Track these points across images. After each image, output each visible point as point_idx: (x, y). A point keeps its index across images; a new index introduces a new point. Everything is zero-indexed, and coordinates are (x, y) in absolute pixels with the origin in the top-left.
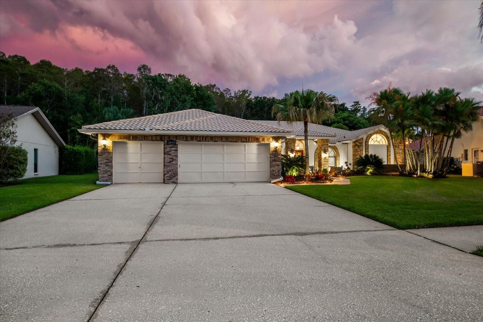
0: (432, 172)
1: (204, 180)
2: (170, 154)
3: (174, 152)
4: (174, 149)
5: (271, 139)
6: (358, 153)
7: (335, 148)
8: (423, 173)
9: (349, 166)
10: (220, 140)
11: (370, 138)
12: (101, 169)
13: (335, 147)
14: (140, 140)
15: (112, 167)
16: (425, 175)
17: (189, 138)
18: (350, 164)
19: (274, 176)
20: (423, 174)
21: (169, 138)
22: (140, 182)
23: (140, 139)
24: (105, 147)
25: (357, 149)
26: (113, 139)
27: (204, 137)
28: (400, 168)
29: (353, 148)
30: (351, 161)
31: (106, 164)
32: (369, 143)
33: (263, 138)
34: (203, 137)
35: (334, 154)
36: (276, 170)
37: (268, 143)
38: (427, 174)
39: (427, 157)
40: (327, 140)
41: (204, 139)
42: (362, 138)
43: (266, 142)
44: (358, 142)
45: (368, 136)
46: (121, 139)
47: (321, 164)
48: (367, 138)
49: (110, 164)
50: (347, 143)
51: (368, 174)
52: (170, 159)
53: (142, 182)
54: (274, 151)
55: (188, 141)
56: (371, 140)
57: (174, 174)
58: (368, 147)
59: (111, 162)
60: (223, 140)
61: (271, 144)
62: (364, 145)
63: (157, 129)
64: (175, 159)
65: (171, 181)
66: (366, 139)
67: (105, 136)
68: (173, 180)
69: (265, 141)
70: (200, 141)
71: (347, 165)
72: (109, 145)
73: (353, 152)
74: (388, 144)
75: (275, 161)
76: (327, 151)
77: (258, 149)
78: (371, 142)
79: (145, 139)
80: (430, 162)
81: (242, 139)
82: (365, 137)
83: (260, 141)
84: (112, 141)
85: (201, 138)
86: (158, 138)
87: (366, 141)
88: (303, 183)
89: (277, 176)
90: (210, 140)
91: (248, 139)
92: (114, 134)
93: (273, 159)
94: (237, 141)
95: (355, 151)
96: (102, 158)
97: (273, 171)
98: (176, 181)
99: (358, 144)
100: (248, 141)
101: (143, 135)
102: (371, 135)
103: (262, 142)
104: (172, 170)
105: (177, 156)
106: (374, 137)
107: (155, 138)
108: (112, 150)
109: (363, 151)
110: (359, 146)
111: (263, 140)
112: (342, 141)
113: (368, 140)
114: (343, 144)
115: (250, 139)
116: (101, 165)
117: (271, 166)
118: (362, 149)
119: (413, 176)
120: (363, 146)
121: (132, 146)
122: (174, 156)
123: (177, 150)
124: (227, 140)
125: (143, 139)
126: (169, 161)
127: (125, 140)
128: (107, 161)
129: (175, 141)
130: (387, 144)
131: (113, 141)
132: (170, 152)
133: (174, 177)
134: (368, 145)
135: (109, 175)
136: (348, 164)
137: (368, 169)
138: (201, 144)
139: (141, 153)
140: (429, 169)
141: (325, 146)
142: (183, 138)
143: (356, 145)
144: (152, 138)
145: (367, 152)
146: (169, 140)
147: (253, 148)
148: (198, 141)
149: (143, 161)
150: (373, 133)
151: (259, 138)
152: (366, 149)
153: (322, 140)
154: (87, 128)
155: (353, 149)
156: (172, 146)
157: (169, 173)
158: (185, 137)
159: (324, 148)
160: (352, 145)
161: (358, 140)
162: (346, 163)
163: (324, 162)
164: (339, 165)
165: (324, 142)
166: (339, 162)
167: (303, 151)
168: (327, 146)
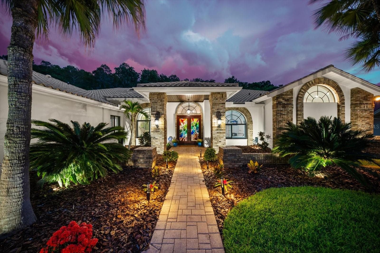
6: (283, 117)
7: (245, 111)
9: (266, 140)
11: (305, 92)
13: (245, 109)
18: (268, 137)
25: (281, 111)
29: (273, 109)
30: (270, 132)
32: (304, 101)
35: (244, 120)
42: (291, 92)
44: (283, 99)
45: (302, 88)
48: (300, 91)
50: (262, 103)
56: (306, 95)
58: (303, 107)
62: (294, 103)
66: (299, 94)
71: (262, 139)
73: (274, 116)
74: (340, 101)
76: (223, 115)
78: (307, 99)
82: (296, 89)
87: (298, 97)
95: (277, 114)
99: (283, 102)
102: (307, 86)
106: (313, 89)
109: (292, 113)
110: (284, 106)
113: (302, 95)
114: (255, 103)
118: (290, 111)
120: (292, 105)
130: (337, 100)
134: (302, 103)
136: (264, 137)
141: (220, 107)
143: (279, 103)
145: (300, 115)
150: (312, 83)
152: (297, 111)
153: (212, 94)
155: (273, 111)
159: (217, 109)
160: (272, 105)
161: (282, 95)
162: (261, 134)
163: (217, 134)
164: (252, 136)
165: (217, 99)
166: (252, 131)
167: (200, 116)
168: (222, 106)
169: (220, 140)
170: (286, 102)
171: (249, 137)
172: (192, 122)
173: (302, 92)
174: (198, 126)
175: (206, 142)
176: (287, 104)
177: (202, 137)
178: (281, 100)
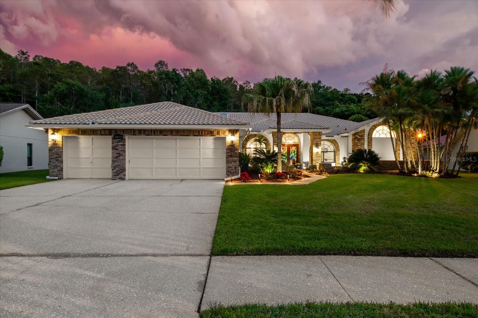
0: (438, 171)
1: (155, 177)
2: (117, 149)
3: (121, 146)
4: (121, 143)
5: (227, 133)
6: (358, 147)
7: (334, 142)
8: (426, 171)
10: (170, 133)
11: (374, 130)
12: (51, 164)
13: (334, 140)
14: (89, 135)
15: (62, 162)
16: (429, 174)
17: (137, 132)
19: (231, 173)
20: (426, 173)
21: (116, 132)
22: (91, 177)
23: (89, 133)
24: (55, 142)
25: (357, 143)
26: (63, 133)
27: (153, 131)
28: (399, 165)
29: (352, 141)
31: (56, 159)
32: (373, 136)
33: (217, 131)
34: (151, 130)
35: (333, 148)
36: (233, 167)
37: (223, 136)
38: (431, 172)
39: (433, 152)
40: (320, 132)
41: (153, 133)
42: (364, 131)
43: (222, 135)
44: (359, 135)
45: (371, 128)
46: (70, 133)
47: (313, 159)
48: (370, 130)
49: (60, 159)
50: (347, 136)
51: (361, 172)
52: (117, 154)
53: (93, 177)
54: (231, 146)
55: (135, 135)
56: (375, 132)
57: (121, 169)
58: (372, 140)
59: (61, 156)
60: (173, 134)
61: (227, 137)
62: (366, 138)
63: (100, 123)
64: (122, 154)
65: (119, 177)
66: (369, 132)
67: (55, 131)
68: (121, 176)
69: (220, 134)
70: (148, 135)
72: (59, 140)
73: (353, 146)
74: (397, 137)
75: (231, 156)
76: (320, 146)
77: (214, 143)
78: (375, 135)
79: (93, 133)
80: (436, 158)
81: (194, 132)
82: (367, 129)
83: (215, 134)
84: (61, 136)
85: (150, 131)
86: (107, 132)
87: (369, 134)
88: (257, 182)
89: (233, 173)
90: (159, 134)
91: (200, 132)
92: (64, 128)
93: (230, 154)
94: (189, 134)
96: (52, 152)
97: (229, 167)
98: (123, 177)
99: (359, 137)
100: (201, 134)
101: (92, 129)
102: (375, 127)
103: (217, 136)
104: (119, 165)
105: (124, 151)
106: (380, 128)
107: (104, 133)
108: (61, 144)
109: (364, 145)
111: (218, 133)
112: (341, 134)
113: (371, 132)
114: (342, 137)
115: (203, 133)
116: (52, 160)
117: (228, 162)
118: (363, 143)
119: (413, 175)
120: (364, 139)
121: (84, 141)
122: (122, 151)
123: (125, 145)
124: (178, 133)
125: (92, 133)
126: (116, 156)
127: (74, 135)
128: (57, 156)
129: (122, 135)
131: (63, 136)
132: (117, 146)
133: (122, 172)
134: (371, 138)
135: (59, 170)
136: (346, 160)
137: (361, 166)
138: (152, 139)
139: (92, 148)
140: (434, 167)
141: (318, 140)
142: (131, 132)
143: (356, 138)
144: (101, 132)
145: (370, 146)
146: (116, 134)
147: (208, 142)
148: (146, 135)
149: (94, 157)
150: (378, 124)
151: (214, 131)
152: (368, 143)
153: (313, 132)
154: (34, 123)
155: (352, 143)
156: (119, 140)
157: (115, 169)
158: (132, 131)
159: (316, 142)
160: (352, 139)
161: (358, 132)
162: (344, 158)
163: (316, 158)
164: (339, 161)
165: (316, 135)
166: (339, 157)
167: (298, 145)
168: (319, 140)
169: (318, 162)
170: (360, 138)
171: (337, 161)
172: (291, 150)
173: (372, 130)
174: (296, 153)
175: (304, 165)
176: (361, 139)
177: (299, 162)
178: (357, 136)
